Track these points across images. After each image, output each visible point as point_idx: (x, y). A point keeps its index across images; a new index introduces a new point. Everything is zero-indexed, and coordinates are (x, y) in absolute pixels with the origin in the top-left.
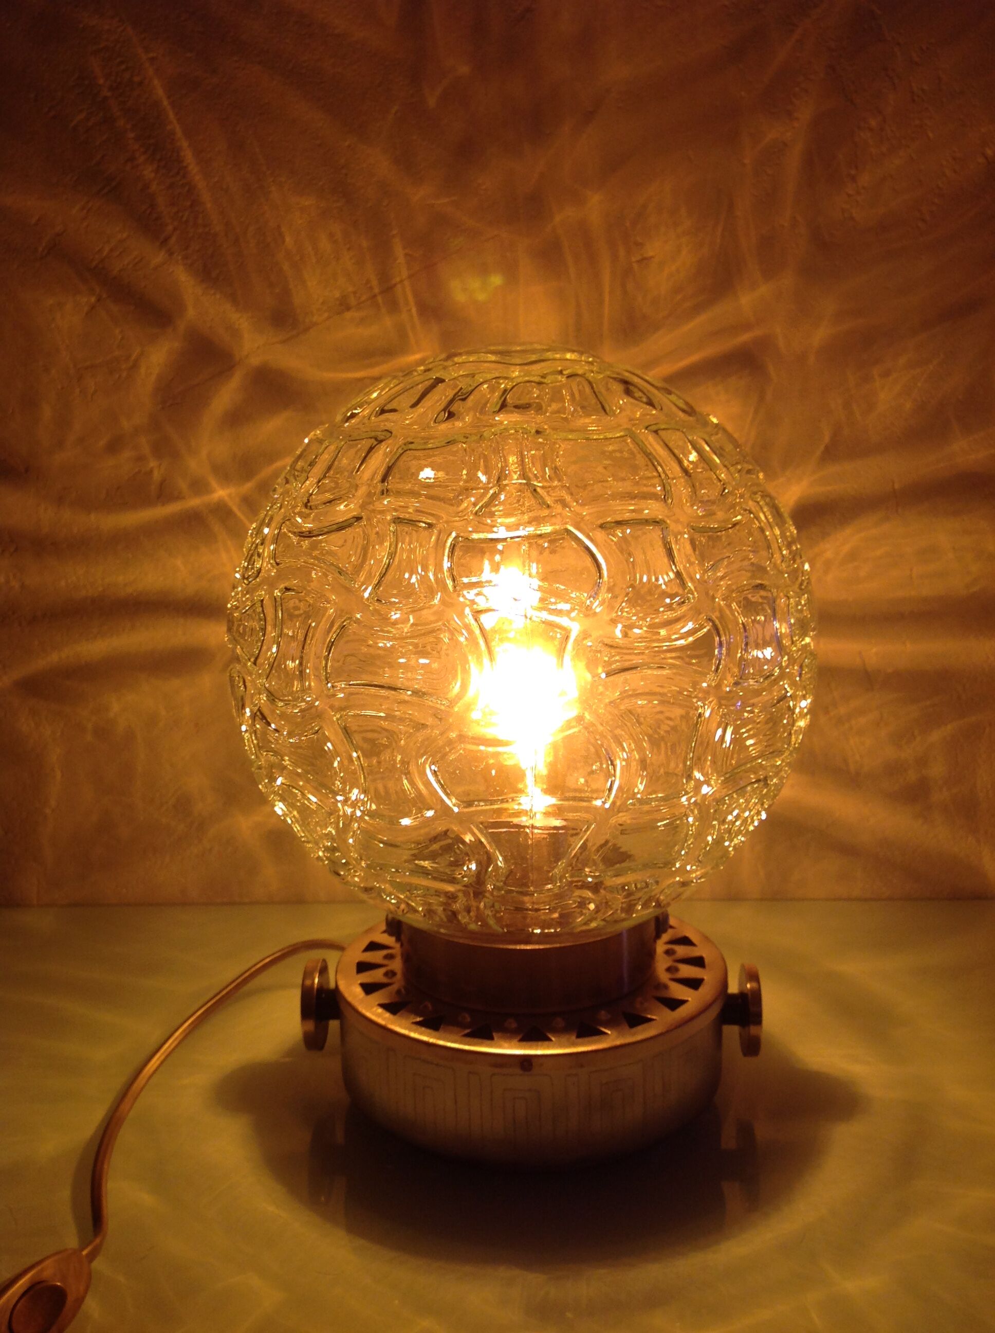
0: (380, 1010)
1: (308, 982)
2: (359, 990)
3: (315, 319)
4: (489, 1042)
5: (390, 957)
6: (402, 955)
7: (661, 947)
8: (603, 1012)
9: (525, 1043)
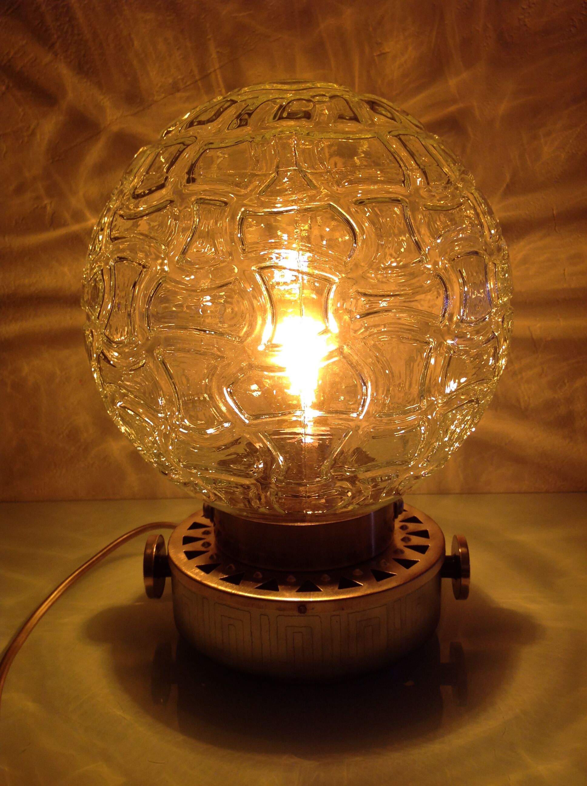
0: (198, 570)
1: (149, 551)
2: (183, 556)
3: (155, 98)
4: (275, 592)
5: (207, 533)
6: (215, 532)
7: (397, 524)
8: (358, 570)
9: (301, 593)
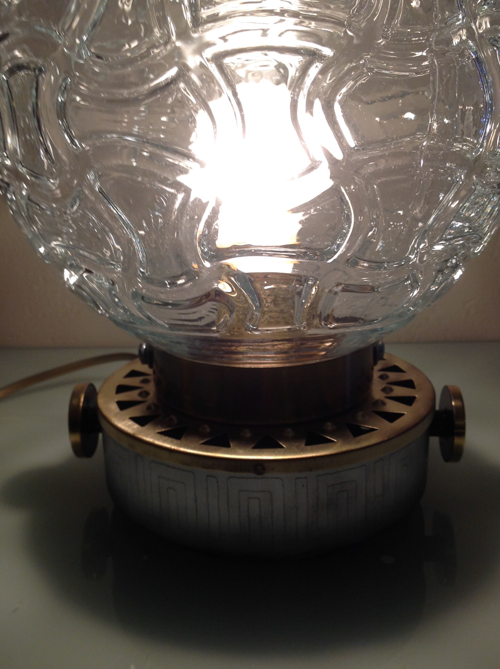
0: (131, 423)
1: (75, 402)
2: (114, 407)
4: (225, 449)
5: (146, 381)
6: (155, 380)
7: (376, 374)
8: (329, 424)
9: (258, 450)
